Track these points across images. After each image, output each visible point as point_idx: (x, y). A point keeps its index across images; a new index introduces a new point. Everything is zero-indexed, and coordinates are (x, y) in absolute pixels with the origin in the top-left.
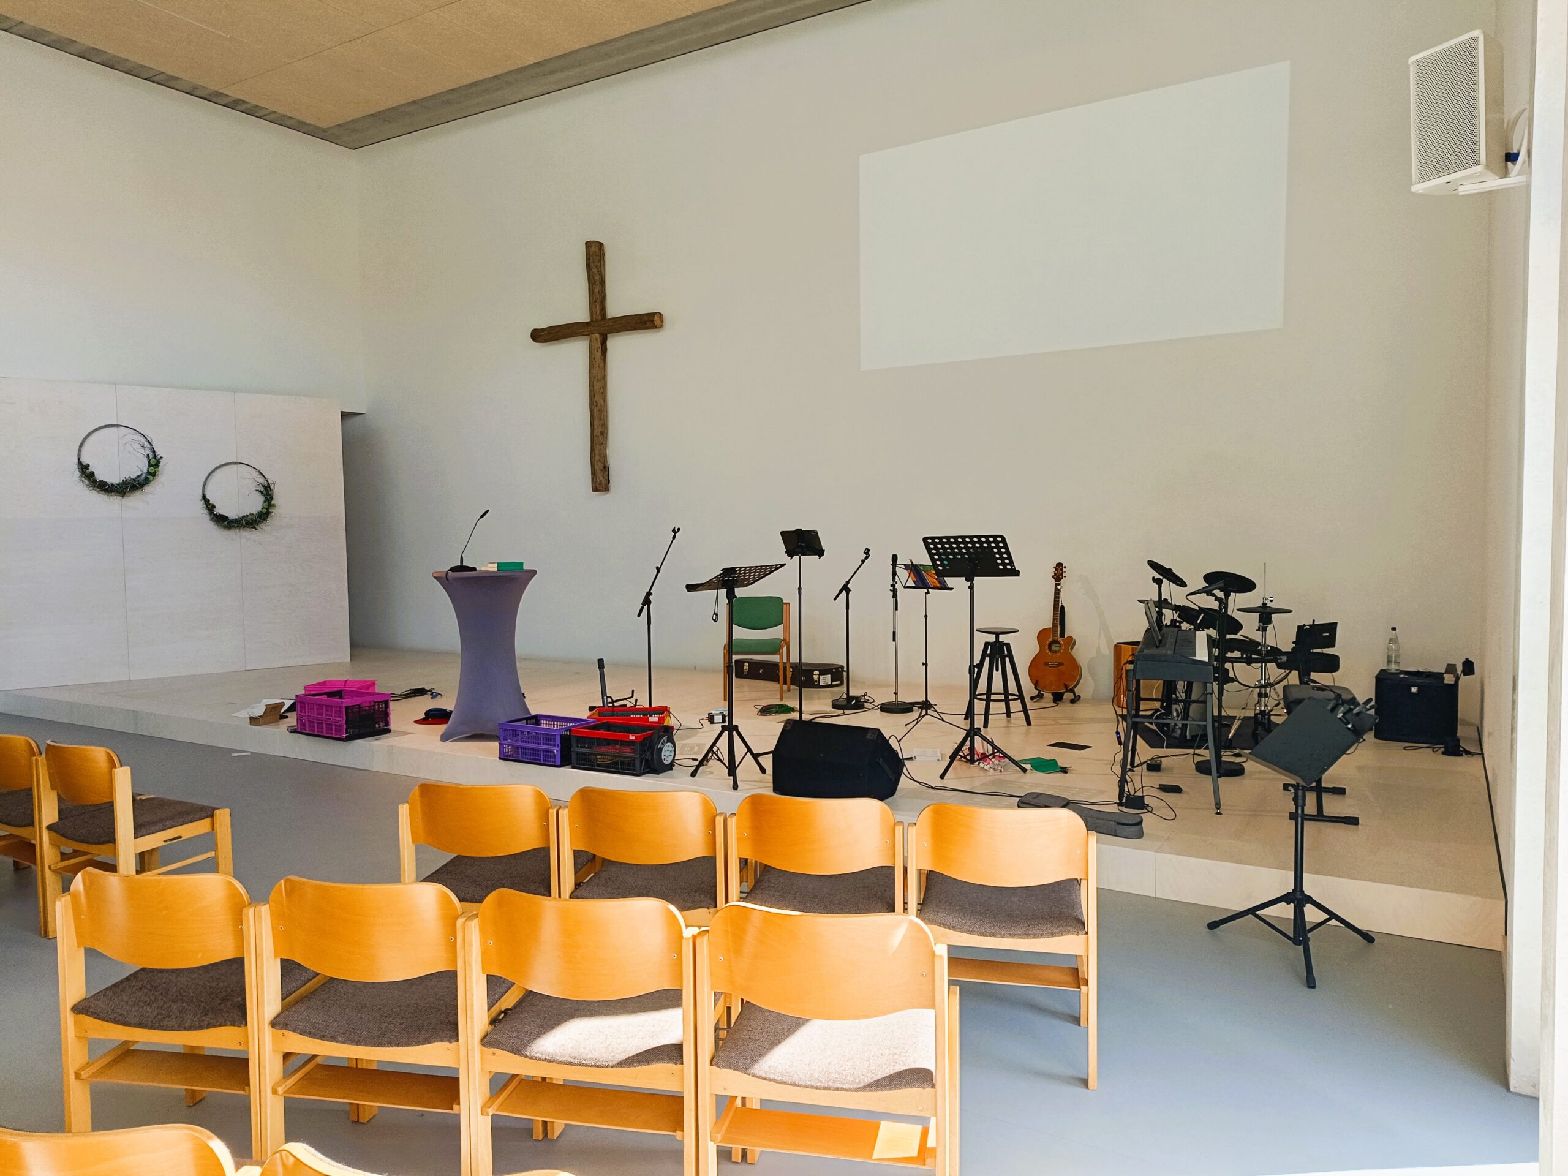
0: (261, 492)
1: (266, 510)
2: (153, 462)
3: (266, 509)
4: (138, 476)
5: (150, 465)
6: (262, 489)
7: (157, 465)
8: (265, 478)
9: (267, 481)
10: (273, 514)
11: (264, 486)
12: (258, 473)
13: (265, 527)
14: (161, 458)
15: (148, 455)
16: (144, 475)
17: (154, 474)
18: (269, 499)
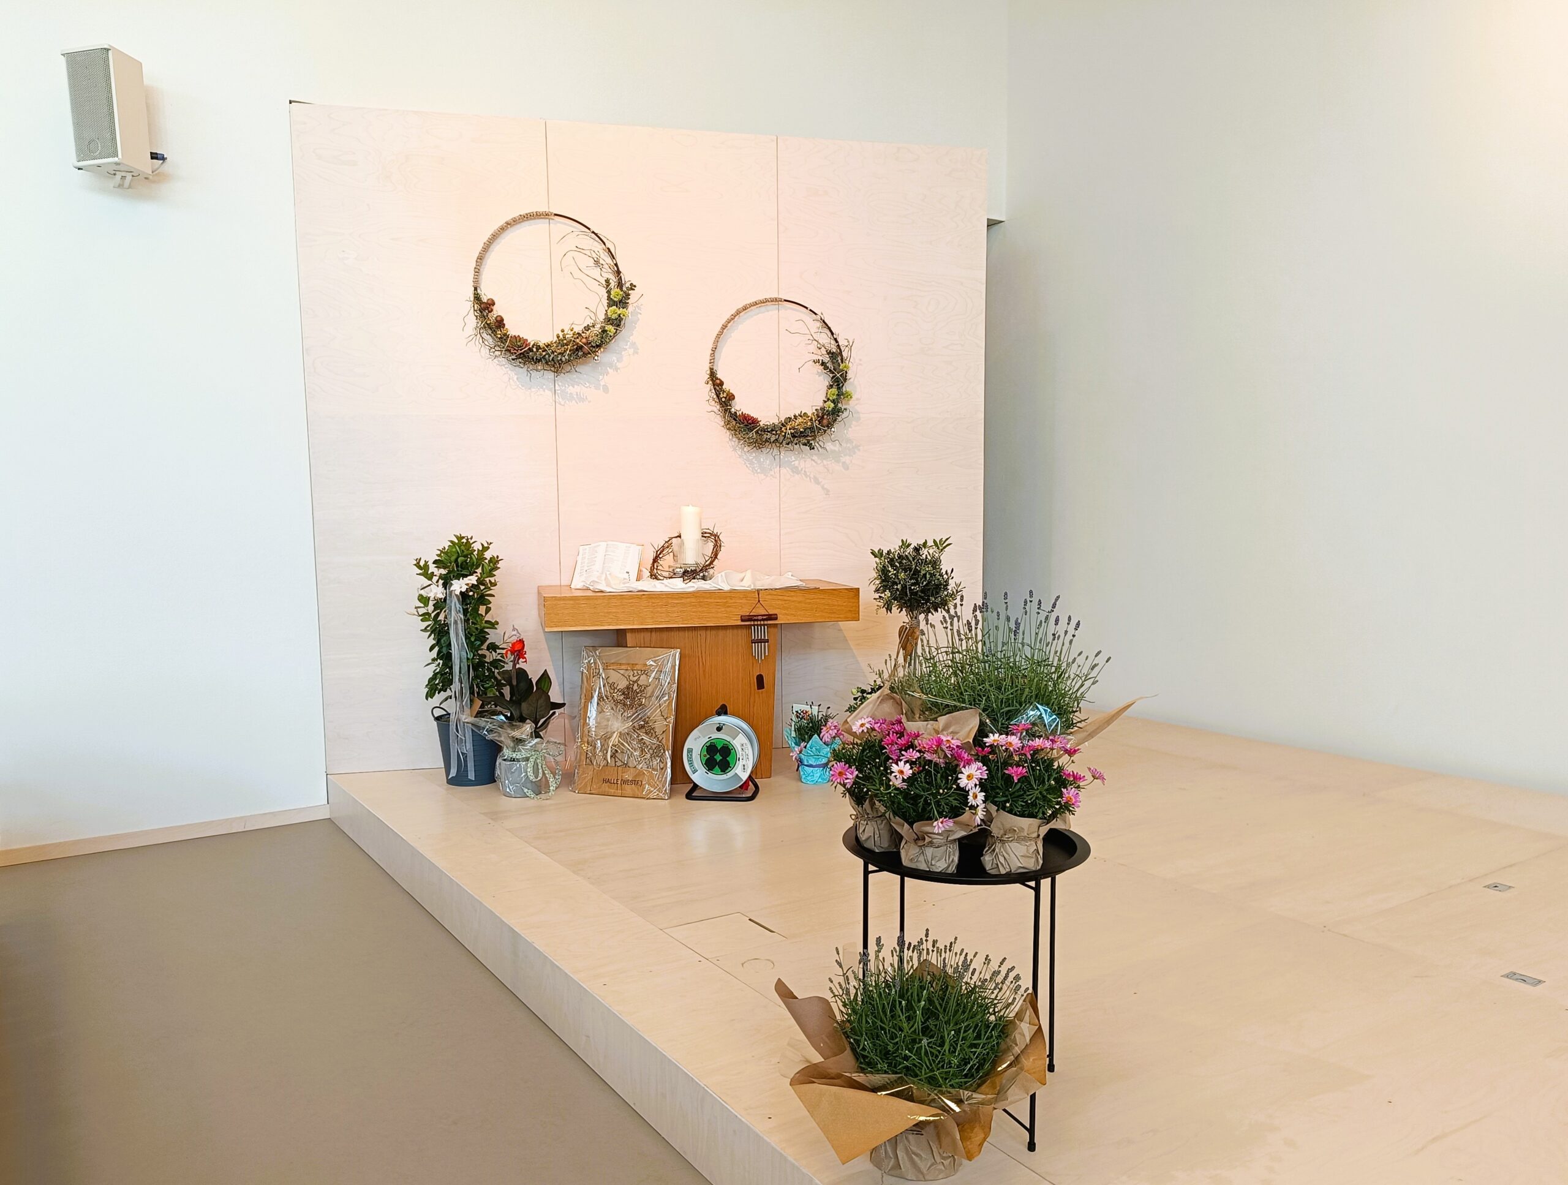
0: (823, 364)
1: (832, 405)
2: (616, 293)
3: (833, 401)
4: (587, 328)
5: (611, 303)
6: (826, 359)
7: (623, 303)
8: (832, 334)
9: (836, 340)
10: (845, 414)
11: (829, 353)
12: (819, 324)
13: (828, 443)
14: (632, 287)
15: (607, 281)
16: (598, 326)
17: (617, 322)
18: (838, 379)
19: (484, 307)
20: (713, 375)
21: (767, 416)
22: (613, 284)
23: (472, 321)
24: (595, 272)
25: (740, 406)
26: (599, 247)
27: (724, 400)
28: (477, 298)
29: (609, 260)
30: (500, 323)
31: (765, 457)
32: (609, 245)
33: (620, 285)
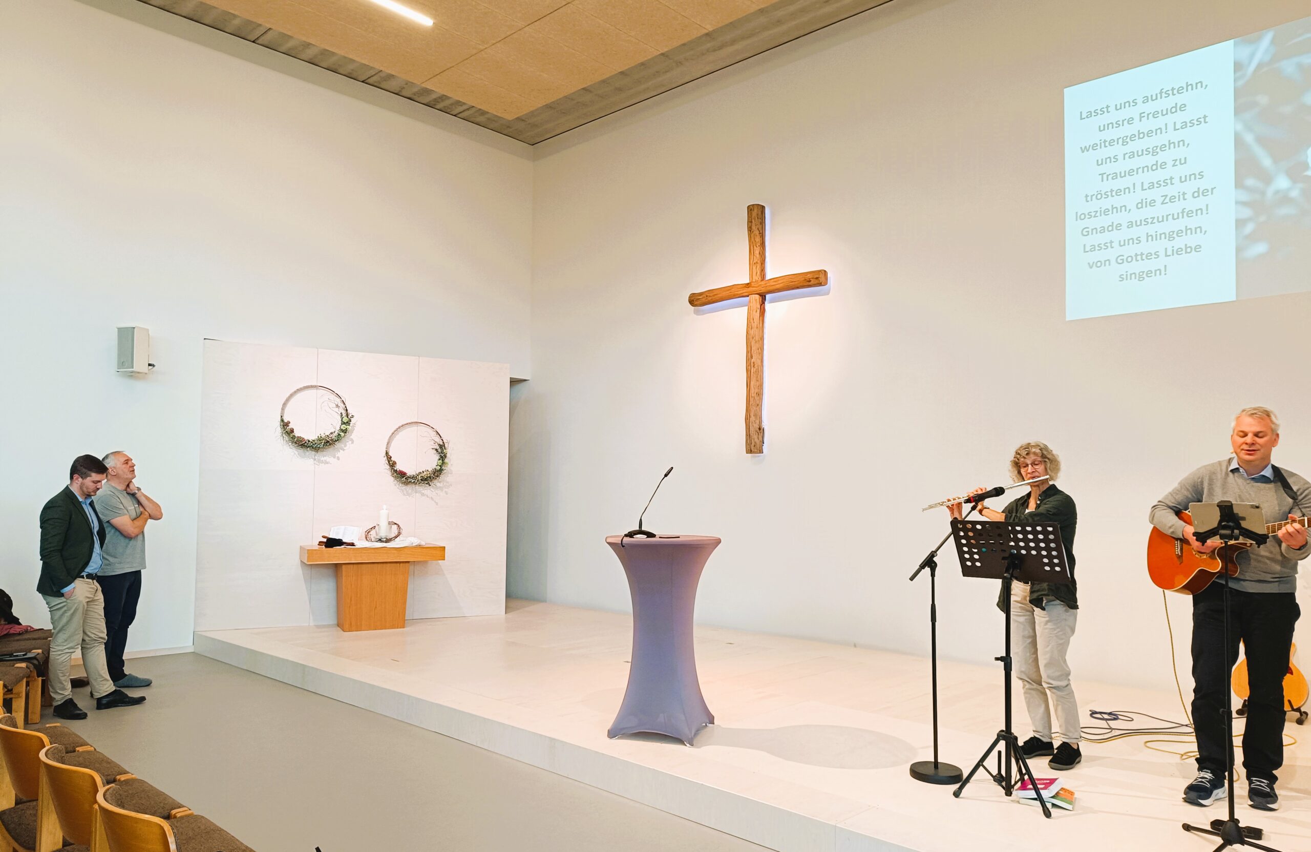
0: (436, 450)
1: (439, 468)
2: (345, 419)
3: (440, 466)
4: (332, 433)
5: (343, 423)
6: (438, 447)
7: (348, 423)
8: (441, 437)
9: (442, 440)
10: (445, 471)
11: (439, 445)
12: (435, 433)
13: (436, 483)
14: (353, 416)
15: (341, 413)
16: (336, 433)
17: (345, 431)
18: (443, 457)
19: (285, 425)
20: (387, 453)
21: (410, 472)
22: (344, 415)
23: (279, 430)
24: (337, 410)
25: (399, 467)
26: (338, 400)
27: (392, 465)
28: (282, 420)
29: (342, 405)
30: (292, 431)
31: (409, 488)
32: (343, 399)
33: (347, 415)
